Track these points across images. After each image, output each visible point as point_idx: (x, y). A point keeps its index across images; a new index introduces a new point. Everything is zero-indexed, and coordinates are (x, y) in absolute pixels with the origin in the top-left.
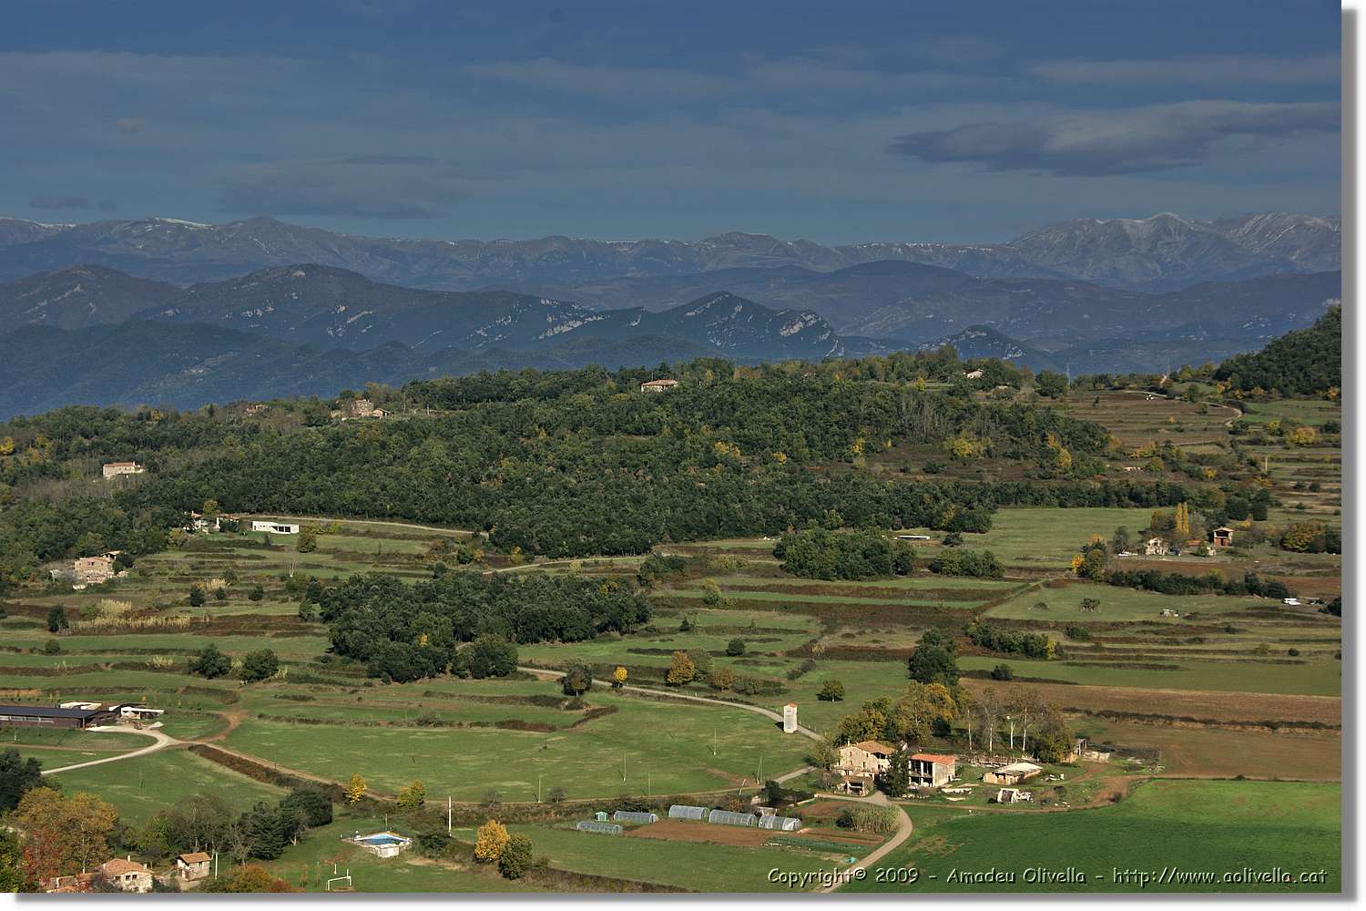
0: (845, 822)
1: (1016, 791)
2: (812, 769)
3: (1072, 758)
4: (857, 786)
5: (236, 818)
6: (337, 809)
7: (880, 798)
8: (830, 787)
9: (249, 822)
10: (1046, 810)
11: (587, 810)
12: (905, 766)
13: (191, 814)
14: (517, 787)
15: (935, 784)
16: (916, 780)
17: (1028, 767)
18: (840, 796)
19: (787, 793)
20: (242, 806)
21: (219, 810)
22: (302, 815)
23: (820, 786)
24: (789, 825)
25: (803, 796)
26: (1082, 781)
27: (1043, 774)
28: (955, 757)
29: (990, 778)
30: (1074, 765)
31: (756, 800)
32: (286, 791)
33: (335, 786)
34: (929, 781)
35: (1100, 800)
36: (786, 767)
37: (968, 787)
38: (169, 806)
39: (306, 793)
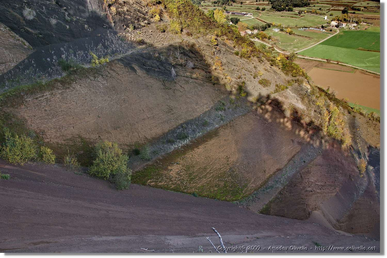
0: (331, 30)
1: (353, 28)
2: (328, 24)
3: (361, 24)
4: (333, 26)
5: (260, 26)
6: (271, 26)
7: (336, 28)
8: (330, 26)
9: (261, 27)
10: (356, 30)
11: (300, 27)
12: (339, 24)
13: (255, 26)
14: (292, 24)
15: (343, 26)
16: (341, 26)
17: (355, 25)
18: (331, 28)
19: (324, 27)
20: (261, 25)
21: (258, 25)
22: (267, 26)
23: (328, 26)
24: (324, 30)
25: (326, 27)
26: (362, 27)
27: (357, 26)
28: (346, 23)
29: (350, 26)
30: (361, 25)
31: (320, 27)
32: (266, 24)
33: (271, 23)
34: (342, 26)
35: (364, 29)
36: (324, 24)
37: (347, 27)
38: (253, 25)
39: (268, 24)
